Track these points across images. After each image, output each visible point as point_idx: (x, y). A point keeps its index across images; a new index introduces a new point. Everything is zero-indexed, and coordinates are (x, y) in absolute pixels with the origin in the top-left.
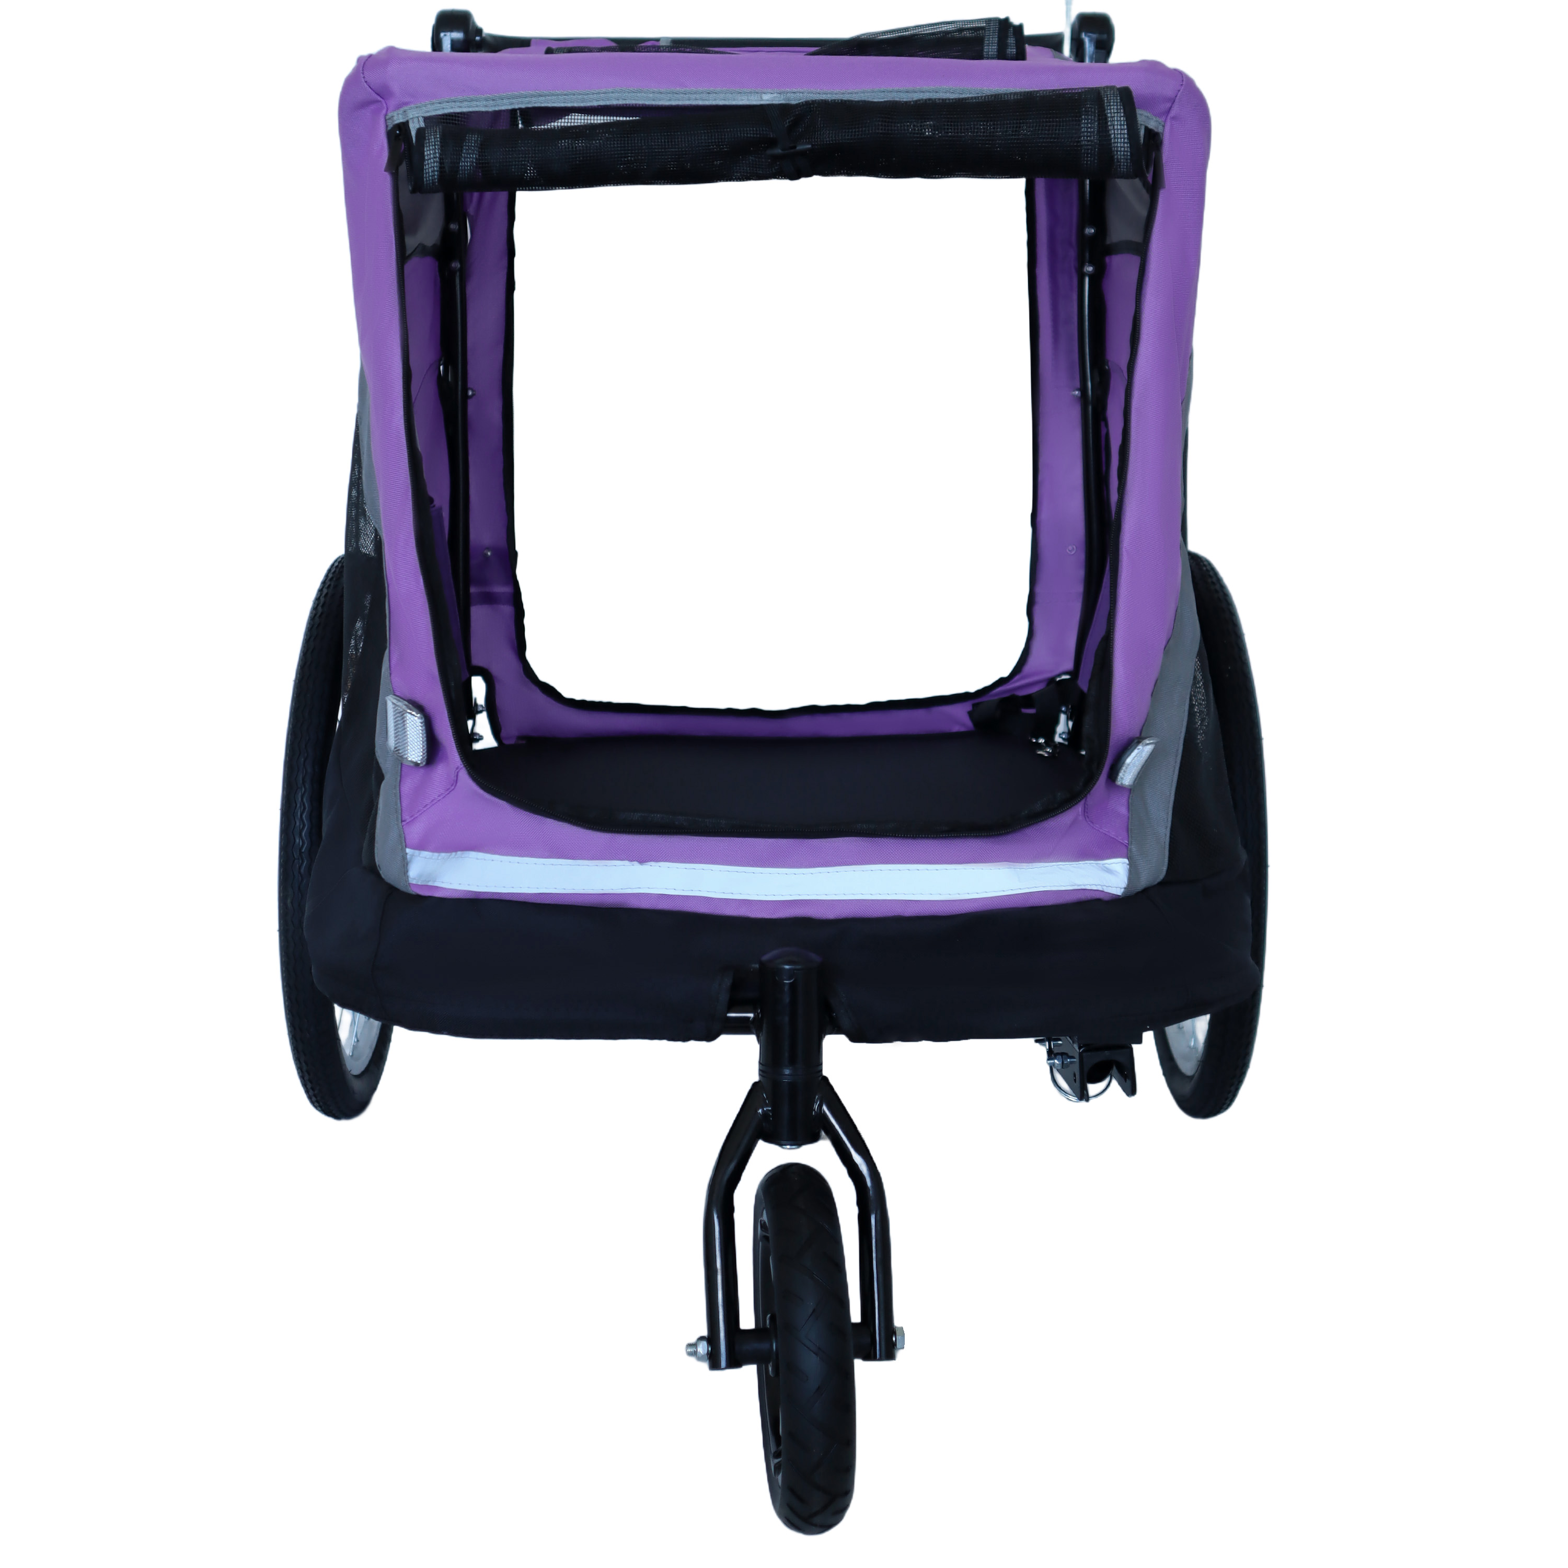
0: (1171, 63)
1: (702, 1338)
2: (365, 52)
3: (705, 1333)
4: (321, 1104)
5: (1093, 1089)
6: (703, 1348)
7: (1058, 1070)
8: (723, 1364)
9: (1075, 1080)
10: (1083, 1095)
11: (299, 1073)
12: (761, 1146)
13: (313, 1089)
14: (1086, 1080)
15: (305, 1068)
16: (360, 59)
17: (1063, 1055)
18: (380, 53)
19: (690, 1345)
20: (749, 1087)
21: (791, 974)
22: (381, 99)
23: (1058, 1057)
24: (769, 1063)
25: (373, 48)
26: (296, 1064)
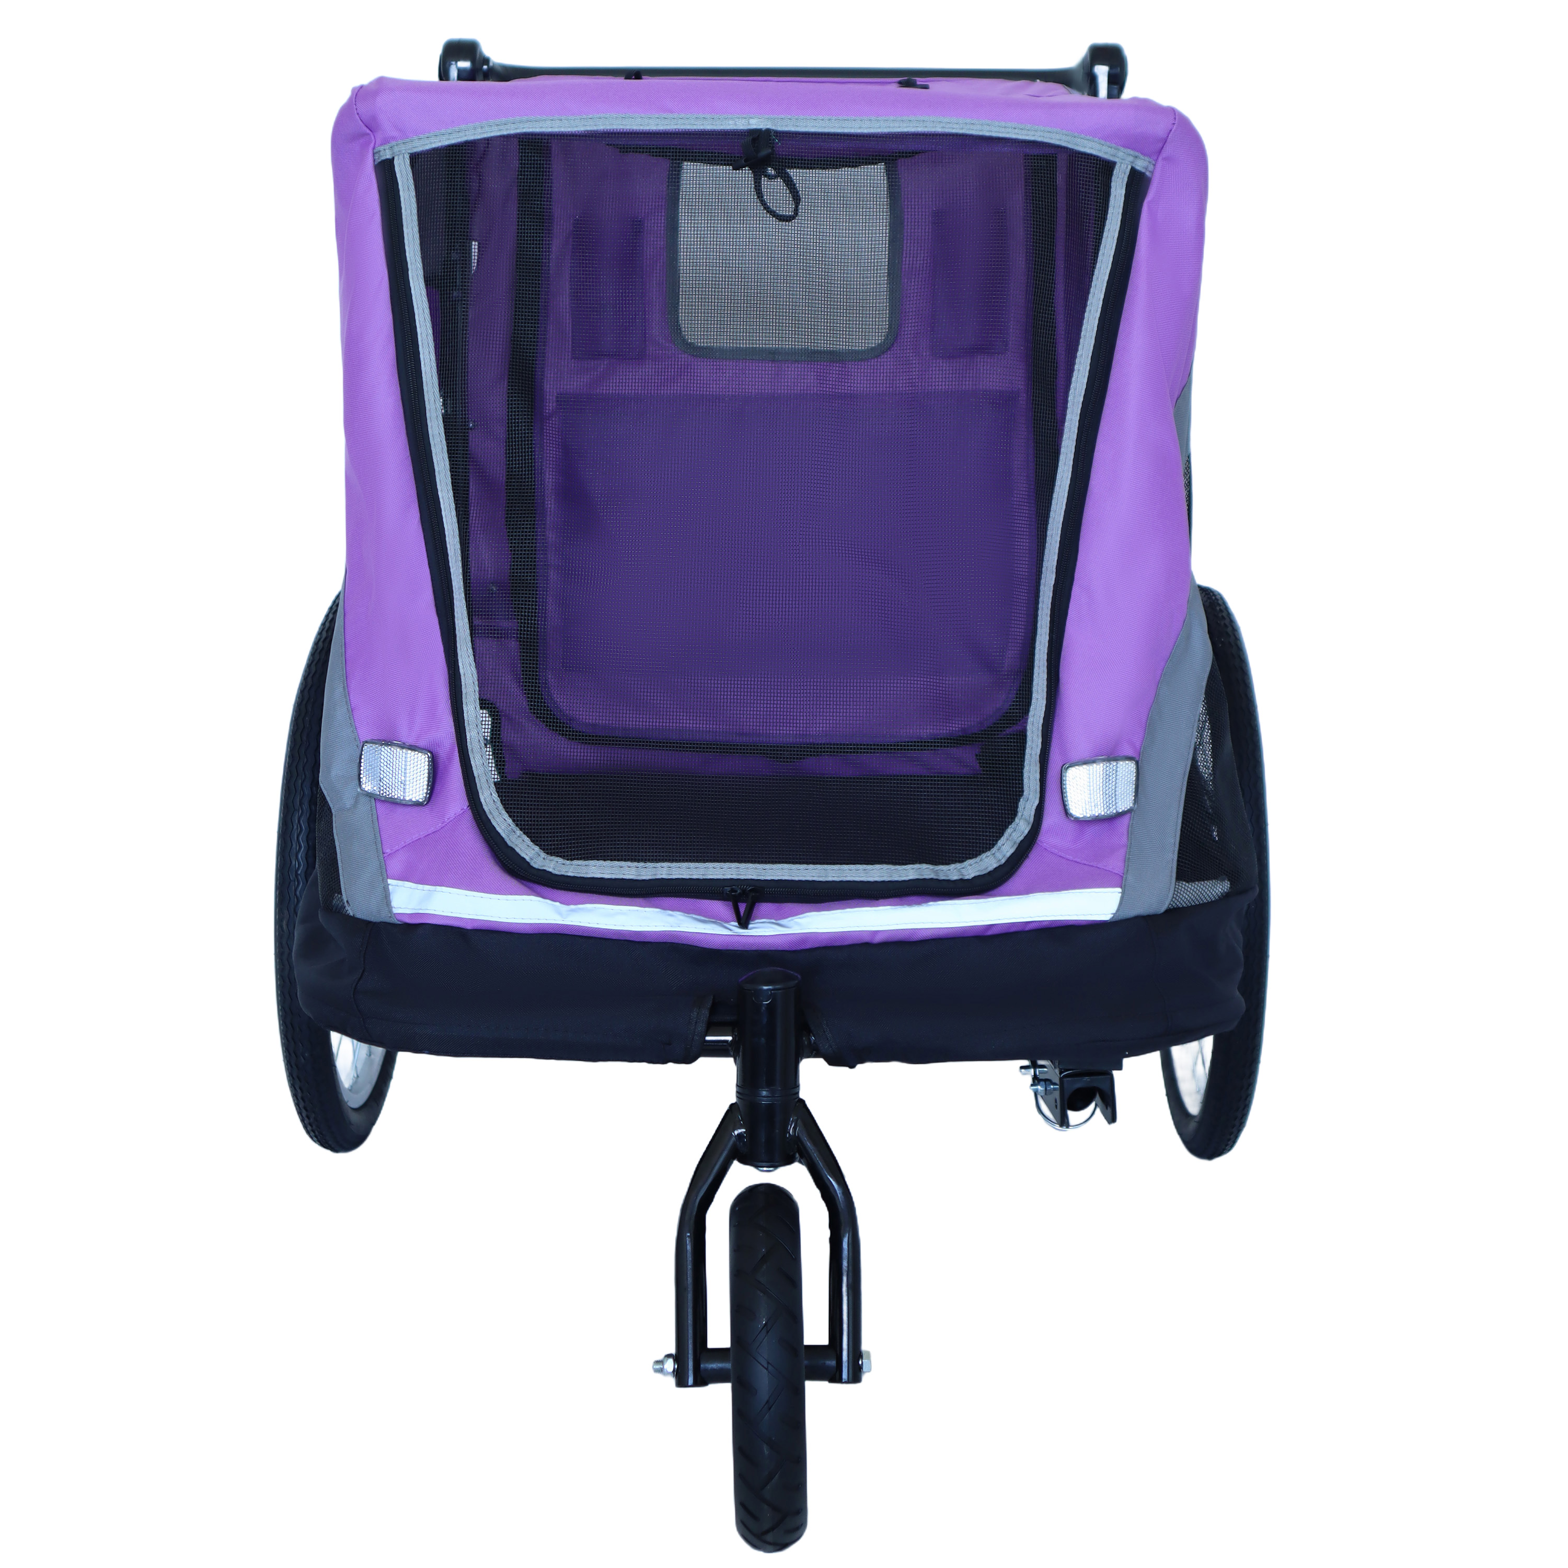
0: (1164, 100)
1: (669, 1356)
2: (358, 84)
3: (672, 1350)
4: (317, 1133)
5: (1074, 1116)
6: (670, 1365)
7: (1042, 1097)
8: (691, 1381)
9: (1056, 1106)
10: (1063, 1122)
11: (294, 1100)
12: (736, 1166)
13: (308, 1117)
14: (1066, 1106)
15: (300, 1095)
16: (353, 90)
17: (1047, 1081)
18: (371, 83)
19: (657, 1362)
20: (726, 1108)
21: (772, 995)
22: (370, 132)
23: (1041, 1083)
24: (746, 1083)
25: (365, 79)
26: (291, 1091)
